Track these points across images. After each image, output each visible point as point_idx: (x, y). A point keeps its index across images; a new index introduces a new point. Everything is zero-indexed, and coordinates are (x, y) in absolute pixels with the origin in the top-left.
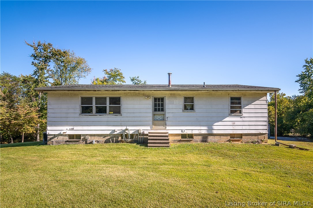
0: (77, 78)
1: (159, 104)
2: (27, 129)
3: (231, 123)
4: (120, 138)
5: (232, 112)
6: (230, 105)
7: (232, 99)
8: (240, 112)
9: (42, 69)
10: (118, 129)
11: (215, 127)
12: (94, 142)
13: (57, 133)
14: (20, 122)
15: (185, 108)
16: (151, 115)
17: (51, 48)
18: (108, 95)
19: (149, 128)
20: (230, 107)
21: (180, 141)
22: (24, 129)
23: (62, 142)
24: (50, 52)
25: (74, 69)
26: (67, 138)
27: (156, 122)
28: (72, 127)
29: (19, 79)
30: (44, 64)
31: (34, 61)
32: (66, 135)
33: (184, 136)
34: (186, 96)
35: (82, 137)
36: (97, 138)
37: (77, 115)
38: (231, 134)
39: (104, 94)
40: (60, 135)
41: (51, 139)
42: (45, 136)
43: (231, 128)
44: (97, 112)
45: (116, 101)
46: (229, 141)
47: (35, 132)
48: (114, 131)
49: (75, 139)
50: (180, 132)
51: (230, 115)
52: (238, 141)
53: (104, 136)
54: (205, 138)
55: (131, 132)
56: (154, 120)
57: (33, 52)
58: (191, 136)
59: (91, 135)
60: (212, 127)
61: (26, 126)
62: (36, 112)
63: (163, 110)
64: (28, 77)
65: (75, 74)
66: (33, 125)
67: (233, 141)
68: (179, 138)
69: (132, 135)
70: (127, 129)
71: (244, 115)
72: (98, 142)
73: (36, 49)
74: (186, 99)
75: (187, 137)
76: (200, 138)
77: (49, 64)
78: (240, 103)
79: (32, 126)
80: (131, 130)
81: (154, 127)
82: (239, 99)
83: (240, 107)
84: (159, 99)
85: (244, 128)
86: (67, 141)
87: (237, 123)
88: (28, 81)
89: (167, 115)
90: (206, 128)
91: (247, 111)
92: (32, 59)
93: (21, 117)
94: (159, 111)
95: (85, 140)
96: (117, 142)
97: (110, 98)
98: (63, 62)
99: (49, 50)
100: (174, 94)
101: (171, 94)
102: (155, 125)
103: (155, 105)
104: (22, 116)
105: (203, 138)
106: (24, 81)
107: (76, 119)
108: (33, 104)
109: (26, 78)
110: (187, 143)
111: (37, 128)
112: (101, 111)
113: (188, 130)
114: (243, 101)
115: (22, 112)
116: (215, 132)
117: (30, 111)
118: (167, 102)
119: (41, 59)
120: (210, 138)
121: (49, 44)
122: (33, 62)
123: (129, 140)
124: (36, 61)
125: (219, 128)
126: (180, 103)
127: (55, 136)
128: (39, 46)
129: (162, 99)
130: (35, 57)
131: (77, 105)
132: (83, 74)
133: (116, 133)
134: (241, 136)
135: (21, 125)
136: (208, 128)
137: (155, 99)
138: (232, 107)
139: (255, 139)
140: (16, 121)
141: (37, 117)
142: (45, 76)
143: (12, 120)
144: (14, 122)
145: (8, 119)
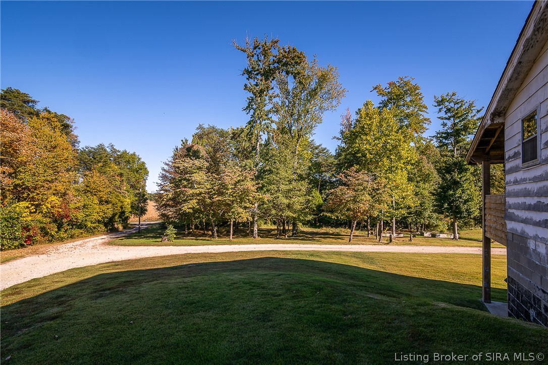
2: (238, 213)
14: (227, 198)
22: (233, 212)
31: (247, 82)
47: (250, 219)
61: (237, 208)
66: (248, 205)
73: (250, 57)
77: (272, 84)
79: (245, 208)
93: (228, 190)
104: (230, 187)
106: (234, 136)
108: (246, 165)
111: (254, 212)
117: (241, 178)
121: (274, 41)
122: (245, 85)
124: (251, 83)
128: (255, 48)
130: (249, 74)
135: (228, 206)
140: (220, 198)
141: (254, 188)
142: (267, 108)
143: (215, 194)
144: (217, 198)
145: (208, 193)
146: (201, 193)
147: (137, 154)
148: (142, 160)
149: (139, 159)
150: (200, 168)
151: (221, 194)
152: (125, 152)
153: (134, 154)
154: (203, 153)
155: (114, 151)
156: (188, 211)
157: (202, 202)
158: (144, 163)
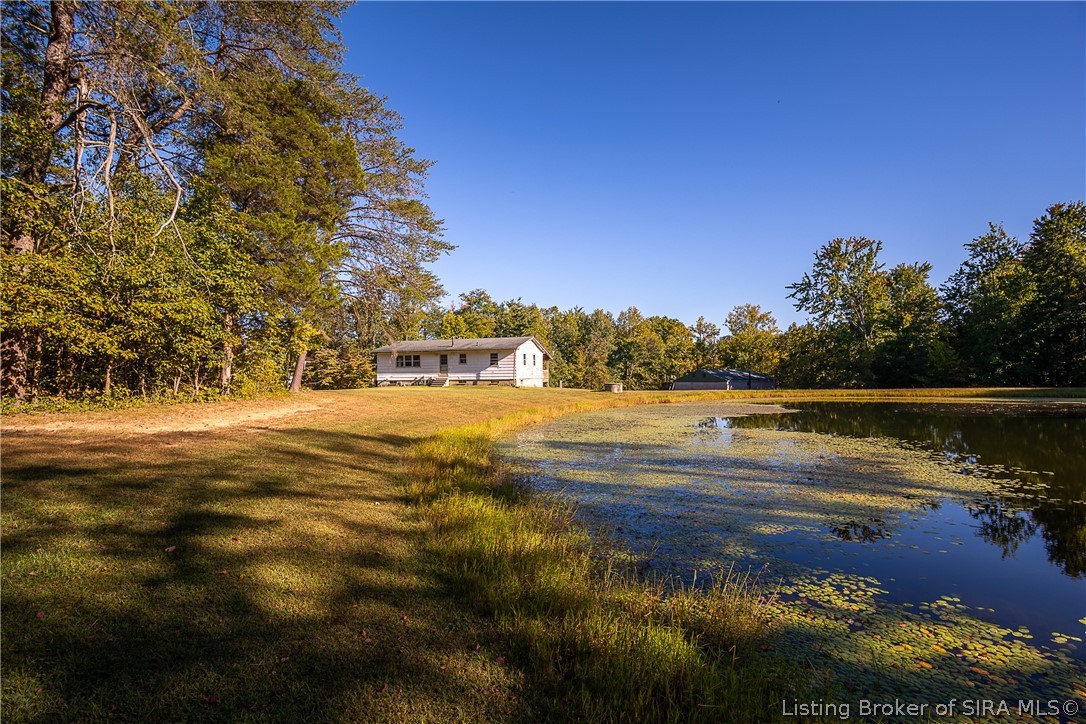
3: (491, 372)
4: (420, 383)
5: (492, 364)
6: (490, 359)
7: (491, 354)
8: (497, 364)
10: (419, 376)
11: (481, 375)
12: (405, 386)
13: (382, 379)
15: (461, 362)
16: (439, 367)
18: (412, 355)
19: (437, 375)
21: (457, 384)
23: (386, 385)
26: (388, 383)
27: (441, 372)
28: (391, 376)
32: (388, 381)
33: (460, 381)
34: (461, 353)
35: (397, 382)
36: (406, 383)
37: (395, 367)
38: (491, 380)
39: (408, 353)
40: (384, 381)
41: (380, 383)
42: (376, 382)
43: (491, 375)
44: (406, 366)
45: (417, 358)
46: (491, 385)
48: (416, 378)
49: (393, 383)
50: (457, 378)
51: (490, 366)
52: (496, 385)
53: (411, 381)
54: (475, 382)
56: (440, 370)
58: (465, 381)
59: (403, 381)
63: (446, 363)
67: (493, 385)
68: (457, 382)
69: (427, 381)
70: (423, 377)
71: (500, 366)
72: (407, 385)
74: (461, 356)
75: (462, 382)
76: (472, 383)
78: (496, 358)
80: (427, 376)
81: (440, 374)
82: (497, 354)
83: (497, 361)
84: (444, 356)
85: (500, 375)
86: (389, 385)
87: (495, 372)
89: (449, 367)
90: (475, 375)
91: (502, 363)
94: (444, 364)
95: (399, 385)
96: (419, 385)
97: (414, 356)
101: (451, 353)
103: (442, 360)
107: (394, 370)
110: (463, 386)
112: (408, 364)
113: (463, 377)
114: (499, 356)
115: (354, 363)
116: (481, 378)
118: (449, 357)
120: (478, 382)
123: (425, 383)
125: (484, 375)
126: (457, 359)
127: (382, 381)
129: (446, 356)
131: (393, 361)
134: (498, 381)
137: (442, 356)
138: (491, 361)
139: (507, 383)
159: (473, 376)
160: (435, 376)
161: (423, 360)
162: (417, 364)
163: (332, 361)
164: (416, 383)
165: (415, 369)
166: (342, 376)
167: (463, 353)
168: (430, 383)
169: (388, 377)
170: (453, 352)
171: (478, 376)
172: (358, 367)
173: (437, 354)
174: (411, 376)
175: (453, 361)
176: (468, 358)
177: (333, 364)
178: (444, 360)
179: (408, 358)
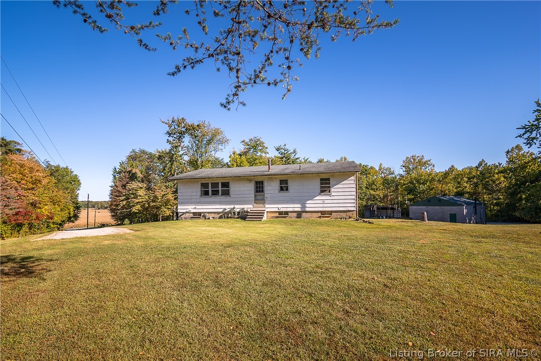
0: (213, 152)
1: (260, 187)
2: (164, 211)
3: (321, 202)
4: (230, 215)
5: (322, 191)
6: (319, 185)
7: (321, 180)
8: (330, 192)
9: (176, 147)
10: (228, 207)
11: (307, 205)
12: (211, 218)
13: (185, 211)
14: (157, 204)
15: (282, 189)
16: (253, 196)
17: (185, 123)
18: (220, 181)
19: (251, 206)
20: (319, 188)
21: (277, 217)
22: (162, 211)
23: (189, 218)
24: (184, 127)
25: (209, 142)
26: (192, 215)
27: (257, 201)
28: (195, 207)
29: (155, 155)
30: (179, 141)
31: (168, 138)
32: (191, 213)
33: (280, 213)
34: (281, 179)
35: (202, 214)
36: (213, 215)
37: (198, 197)
38: (321, 211)
39: (215, 180)
40: (187, 212)
41: (181, 215)
42: (177, 213)
43: (321, 205)
44: (212, 195)
45: (226, 185)
46: (320, 217)
47: (171, 214)
48: (225, 209)
49: (197, 215)
50: (276, 210)
51: (320, 194)
52: (328, 217)
53: (218, 213)
54: (299, 215)
55: (238, 210)
56: (255, 200)
57: (168, 129)
58: (287, 213)
59: (208, 213)
60: (305, 205)
61: (163, 209)
62: (173, 193)
63: (263, 191)
64: (163, 152)
65: (211, 147)
66: (170, 207)
67: (323, 217)
68: (277, 215)
69: (239, 213)
70: (234, 208)
71: (333, 194)
72: (214, 218)
73: (170, 126)
74: (282, 182)
75: (283, 214)
76: (295, 214)
77: (183, 140)
78: (329, 183)
79: (168, 208)
80: (238, 208)
81: (256, 205)
82: (329, 179)
83: (329, 187)
84: (260, 182)
85: (333, 205)
86: (192, 217)
87: (326, 201)
88: (164, 157)
89: (266, 196)
90: (299, 206)
91: (336, 190)
92: (167, 137)
93: (158, 199)
94: (260, 192)
95: (205, 217)
96: (228, 218)
97: (222, 183)
98: (197, 136)
99: (183, 125)
100: (271, 178)
101: (269, 178)
102: (257, 203)
103: (257, 187)
104: (160, 198)
105: (298, 215)
106: (160, 158)
107: (198, 200)
108: (169, 185)
109: (162, 154)
110: (283, 219)
111: (173, 211)
112: (215, 193)
113: (283, 207)
114: (332, 182)
115: (159, 194)
116: (307, 209)
117: (166, 193)
118: (265, 184)
119: (175, 136)
120: (304, 214)
121: (183, 119)
122: (168, 140)
123: (236, 216)
124: (171, 139)
125: (311, 205)
126: (276, 185)
127: (184, 213)
128: (173, 122)
129: (262, 182)
130: (170, 134)
131: (197, 189)
132: (220, 147)
133: (226, 211)
134: (331, 213)
135: (158, 208)
136: (302, 206)
137: (257, 183)
138: (321, 187)
139: (344, 215)
140: (154, 204)
141: (173, 198)
142: (180, 153)
143: (151, 202)
144: (152, 204)
145: (147, 201)
146: (142, 201)
147: (69, 168)
148: (74, 173)
149: (72, 172)
150: (141, 188)
151: (154, 201)
152: (59, 166)
153: (67, 168)
154: (139, 175)
155: (49, 166)
156: (135, 211)
157: (143, 206)
158: (76, 175)
159: (297, 207)
160: (248, 207)
161: (234, 188)
162: (226, 193)
163: (141, 192)
164: (225, 216)
165: (224, 198)
166: (149, 204)
167: (284, 178)
168: (243, 216)
169: (191, 208)
170: (271, 177)
171: (304, 206)
172: (162, 197)
173: (250, 180)
174: (219, 208)
175: (271, 188)
176: (291, 185)
177: (141, 194)
178: (259, 187)
179: (215, 185)
